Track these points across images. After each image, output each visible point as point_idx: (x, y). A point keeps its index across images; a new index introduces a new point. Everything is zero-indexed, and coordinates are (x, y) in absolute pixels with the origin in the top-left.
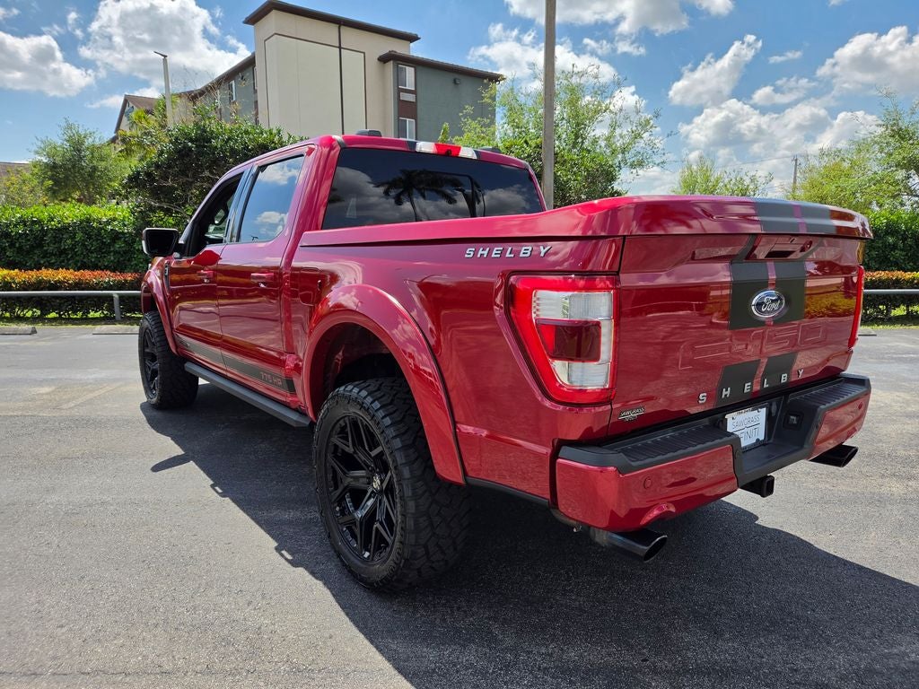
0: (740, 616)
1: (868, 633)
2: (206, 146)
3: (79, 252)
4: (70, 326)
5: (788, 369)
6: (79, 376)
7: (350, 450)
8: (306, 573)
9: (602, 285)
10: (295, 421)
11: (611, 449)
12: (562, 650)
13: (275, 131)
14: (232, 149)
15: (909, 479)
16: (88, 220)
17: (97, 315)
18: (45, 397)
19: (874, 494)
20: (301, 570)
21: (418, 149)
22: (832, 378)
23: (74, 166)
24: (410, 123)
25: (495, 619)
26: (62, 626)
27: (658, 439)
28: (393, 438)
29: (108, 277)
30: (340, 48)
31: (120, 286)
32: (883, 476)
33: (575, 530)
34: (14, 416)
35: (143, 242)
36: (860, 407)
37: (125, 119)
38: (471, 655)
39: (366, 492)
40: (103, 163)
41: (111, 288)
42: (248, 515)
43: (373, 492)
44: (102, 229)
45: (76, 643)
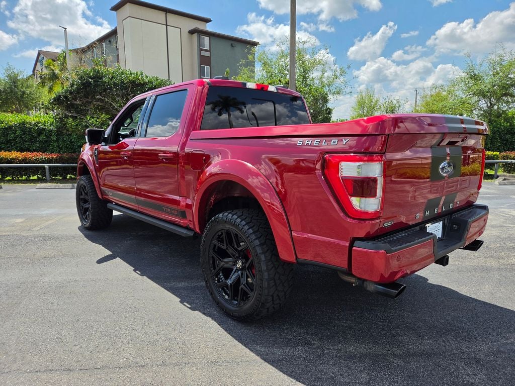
0: (430, 328)
1: (494, 334)
2: (99, 81)
3: (19, 142)
4: (20, 184)
5: (453, 202)
6: (36, 212)
7: (224, 247)
8: (200, 314)
9: (377, 159)
10: (186, 234)
11: (380, 241)
12: (345, 347)
13: (139, 73)
14: (114, 83)
15: (499, 259)
16: (24, 123)
17: (35, 177)
18: (21, 224)
19: (483, 266)
20: (197, 312)
21: (247, 87)
22: (469, 205)
23: (11, 91)
24: (207, 68)
25: (307, 333)
26: (75, 346)
27: (399, 237)
28: (255, 240)
29: (41, 156)
30: (167, 25)
31: (49, 161)
32: (486, 257)
33: (354, 285)
34: (7, 235)
35: (86, 137)
36: (484, 221)
37: (38, 64)
38: (299, 351)
39: (233, 269)
40: (29, 90)
41: (43, 162)
42: (160, 285)
43: (237, 269)
44: (32, 128)
45: (87, 353)
